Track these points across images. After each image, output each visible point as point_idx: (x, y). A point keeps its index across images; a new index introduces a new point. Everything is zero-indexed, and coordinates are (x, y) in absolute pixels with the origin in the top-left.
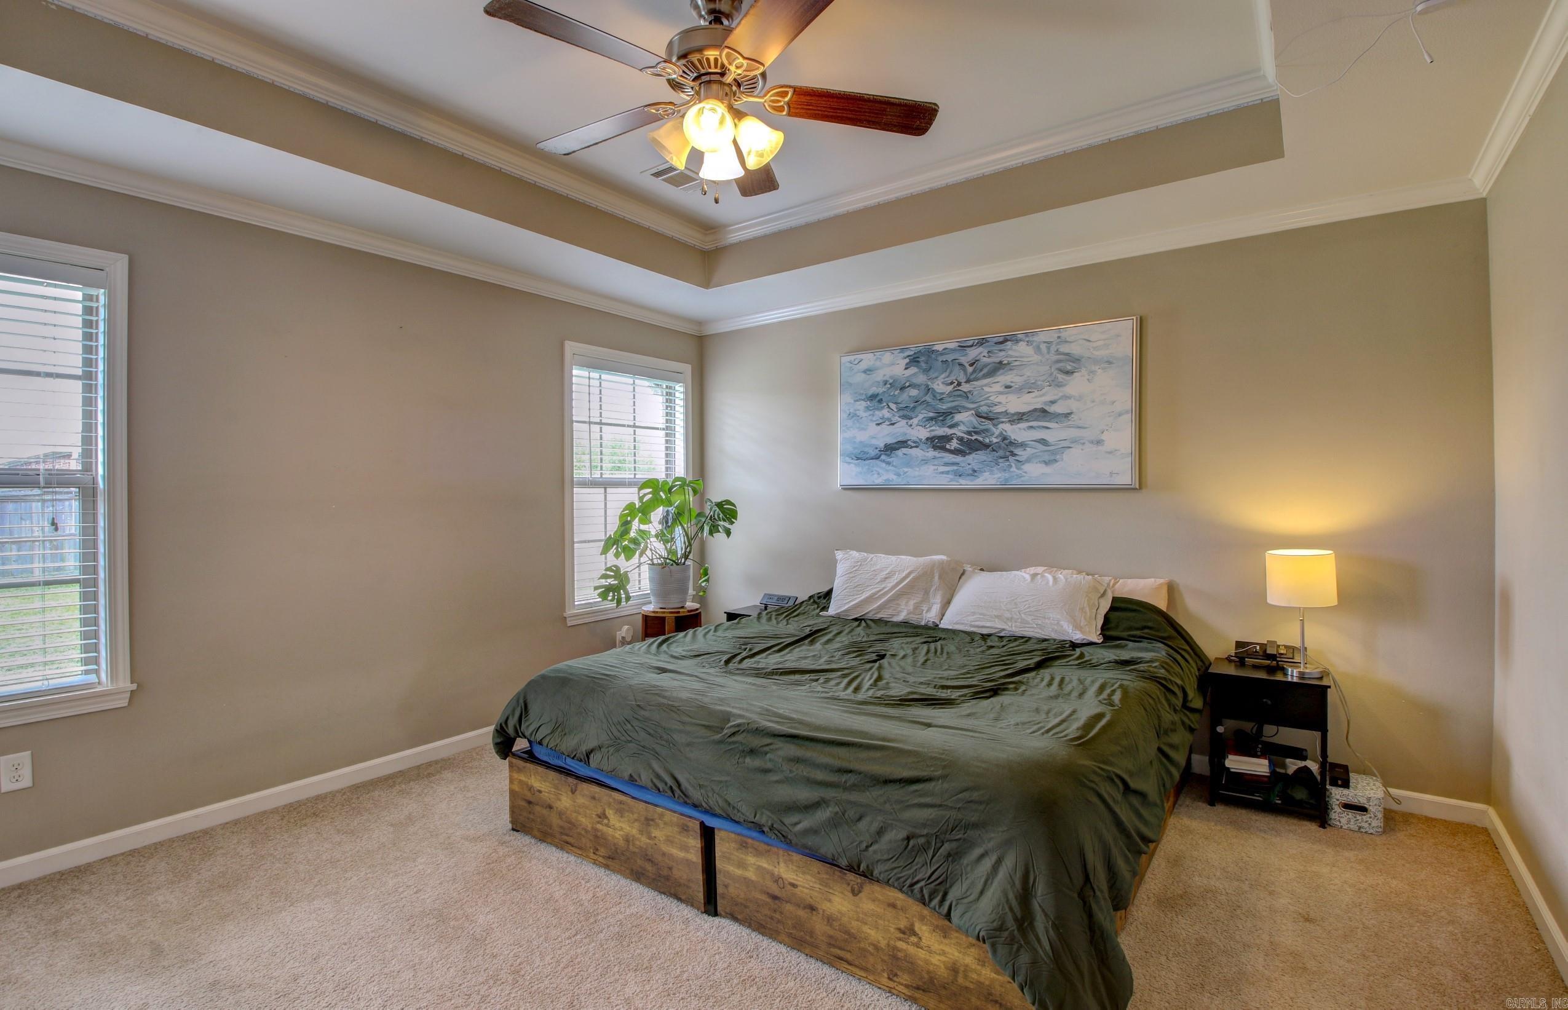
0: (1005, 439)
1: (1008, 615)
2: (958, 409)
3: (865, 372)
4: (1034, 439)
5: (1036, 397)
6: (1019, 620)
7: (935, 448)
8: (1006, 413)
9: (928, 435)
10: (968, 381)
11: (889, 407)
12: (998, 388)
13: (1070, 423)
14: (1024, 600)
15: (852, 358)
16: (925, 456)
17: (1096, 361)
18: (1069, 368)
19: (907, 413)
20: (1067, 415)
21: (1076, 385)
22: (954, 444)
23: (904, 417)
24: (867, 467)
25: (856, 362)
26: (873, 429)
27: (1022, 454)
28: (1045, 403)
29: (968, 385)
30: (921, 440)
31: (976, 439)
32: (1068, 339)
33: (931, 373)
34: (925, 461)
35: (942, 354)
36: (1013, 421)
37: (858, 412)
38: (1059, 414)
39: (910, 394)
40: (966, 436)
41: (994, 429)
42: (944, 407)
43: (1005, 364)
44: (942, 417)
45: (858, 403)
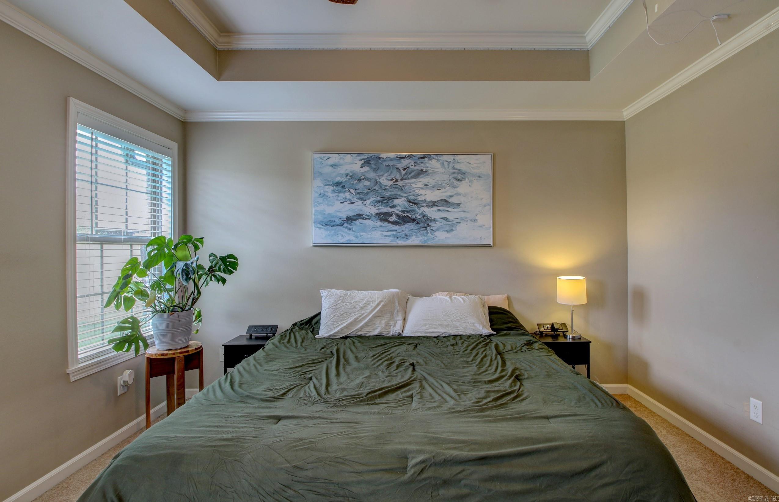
0: (424, 216)
1: (445, 323)
2: (396, 197)
3: (332, 166)
4: (441, 217)
5: (442, 193)
6: (453, 326)
7: (381, 220)
8: (425, 201)
9: (377, 211)
10: (402, 180)
11: (349, 191)
12: (420, 185)
13: (460, 209)
14: (452, 313)
15: (322, 155)
16: (375, 225)
17: (473, 175)
18: (459, 177)
19: (362, 196)
20: (459, 204)
21: (463, 187)
22: (394, 218)
23: (361, 199)
24: (334, 231)
25: (325, 159)
26: (338, 205)
27: (434, 226)
28: (447, 197)
29: (402, 182)
30: (372, 214)
31: (407, 216)
32: (459, 161)
33: (378, 171)
34: (375, 228)
35: (385, 161)
36: (429, 206)
37: (326, 193)
38: (454, 204)
39: (365, 184)
40: (401, 213)
41: (418, 210)
42: (387, 194)
43: (424, 171)
44: (386, 200)
45: (327, 187)
